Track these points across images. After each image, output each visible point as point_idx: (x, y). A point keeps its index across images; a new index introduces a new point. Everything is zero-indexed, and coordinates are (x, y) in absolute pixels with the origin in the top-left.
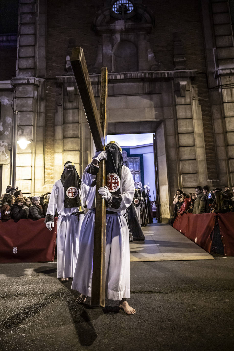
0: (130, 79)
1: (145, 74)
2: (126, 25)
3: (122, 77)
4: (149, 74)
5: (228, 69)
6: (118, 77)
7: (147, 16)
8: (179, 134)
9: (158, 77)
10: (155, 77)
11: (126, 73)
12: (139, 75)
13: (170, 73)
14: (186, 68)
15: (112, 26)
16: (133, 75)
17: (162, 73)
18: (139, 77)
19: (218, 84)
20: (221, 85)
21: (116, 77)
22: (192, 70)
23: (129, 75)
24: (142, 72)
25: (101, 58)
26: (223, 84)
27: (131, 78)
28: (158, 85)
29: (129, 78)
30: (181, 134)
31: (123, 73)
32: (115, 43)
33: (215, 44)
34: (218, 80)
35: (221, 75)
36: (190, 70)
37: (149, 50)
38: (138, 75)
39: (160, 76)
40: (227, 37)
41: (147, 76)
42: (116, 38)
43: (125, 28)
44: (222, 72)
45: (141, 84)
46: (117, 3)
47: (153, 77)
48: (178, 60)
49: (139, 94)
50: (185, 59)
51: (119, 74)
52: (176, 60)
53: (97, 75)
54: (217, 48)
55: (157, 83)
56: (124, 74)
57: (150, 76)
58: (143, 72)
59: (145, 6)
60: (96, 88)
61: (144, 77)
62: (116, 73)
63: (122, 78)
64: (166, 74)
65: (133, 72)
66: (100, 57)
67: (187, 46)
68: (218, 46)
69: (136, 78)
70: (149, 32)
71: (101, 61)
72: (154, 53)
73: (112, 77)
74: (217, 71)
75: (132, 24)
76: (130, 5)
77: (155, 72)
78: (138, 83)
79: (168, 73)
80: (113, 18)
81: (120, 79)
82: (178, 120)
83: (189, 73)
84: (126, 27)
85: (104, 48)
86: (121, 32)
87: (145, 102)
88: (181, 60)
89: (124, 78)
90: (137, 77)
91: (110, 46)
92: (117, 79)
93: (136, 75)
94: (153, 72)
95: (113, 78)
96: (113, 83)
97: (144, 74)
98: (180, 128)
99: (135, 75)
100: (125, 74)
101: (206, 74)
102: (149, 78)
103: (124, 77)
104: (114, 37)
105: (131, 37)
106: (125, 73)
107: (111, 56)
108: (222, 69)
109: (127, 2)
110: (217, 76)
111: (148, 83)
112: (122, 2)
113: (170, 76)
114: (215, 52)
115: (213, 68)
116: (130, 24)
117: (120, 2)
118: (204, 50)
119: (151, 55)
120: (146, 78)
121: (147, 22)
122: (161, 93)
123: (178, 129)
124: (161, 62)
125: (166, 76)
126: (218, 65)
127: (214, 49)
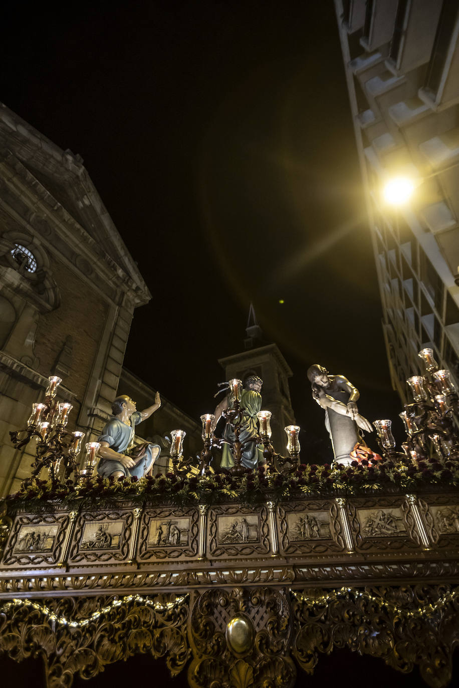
2: (21, 284)
4: (18, 366)
5: (105, 413)
7: (51, 294)
8: (15, 479)
9: (28, 377)
10: (24, 375)
12: (4, 358)
13: (46, 382)
15: (2, 270)
17: (35, 375)
19: (89, 425)
20: (91, 427)
24: (10, 357)
26: (94, 427)
28: (20, 385)
30: (17, 480)
33: (102, 376)
34: (91, 420)
35: (96, 415)
36: (70, 392)
37: (31, 333)
38: (1, 358)
39: (31, 378)
40: (114, 376)
41: (14, 368)
43: (18, 287)
44: (100, 414)
46: (22, 248)
47: (22, 374)
48: (61, 370)
50: (69, 374)
52: (59, 369)
54: (103, 382)
57: (18, 370)
58: (13, 358)
59: (56, 283)
61: (9, 366)
64: (40, 380)
67: (75, 359)
68: (104, 381)
70: (43, 312)
72: (36, 341)
74: (94, 409)
75: (29, 289)
76: (33, 263)
77: (28, 368)
79: (43, 380)
80: (5, 261)
82: (25, 454)
83: (67, 394)
84: (20, 285)
86: (9, 285)
94: (25, 366)
97: (11, 362)
98: (22, 468)
101: (81, 405)
102: (14, 371)
105: (18, 300)
108: (101, 411)
109: (32, 257)
110: (91, 415)
111: (8, 376)
112: (26, 252)
113: (43, 385)
114: (99, 385)
115: (90, 403)
116: (26, 286)
117: (23, 249)
118: (90, 375)
119: (30, 341)
120: (11, 368)
121: (47, 301)
122: (17, 401)
123: (18, 470)
124: (39, 358)
125: (39, 383)
126: (96, 402)
127: (99, 382)
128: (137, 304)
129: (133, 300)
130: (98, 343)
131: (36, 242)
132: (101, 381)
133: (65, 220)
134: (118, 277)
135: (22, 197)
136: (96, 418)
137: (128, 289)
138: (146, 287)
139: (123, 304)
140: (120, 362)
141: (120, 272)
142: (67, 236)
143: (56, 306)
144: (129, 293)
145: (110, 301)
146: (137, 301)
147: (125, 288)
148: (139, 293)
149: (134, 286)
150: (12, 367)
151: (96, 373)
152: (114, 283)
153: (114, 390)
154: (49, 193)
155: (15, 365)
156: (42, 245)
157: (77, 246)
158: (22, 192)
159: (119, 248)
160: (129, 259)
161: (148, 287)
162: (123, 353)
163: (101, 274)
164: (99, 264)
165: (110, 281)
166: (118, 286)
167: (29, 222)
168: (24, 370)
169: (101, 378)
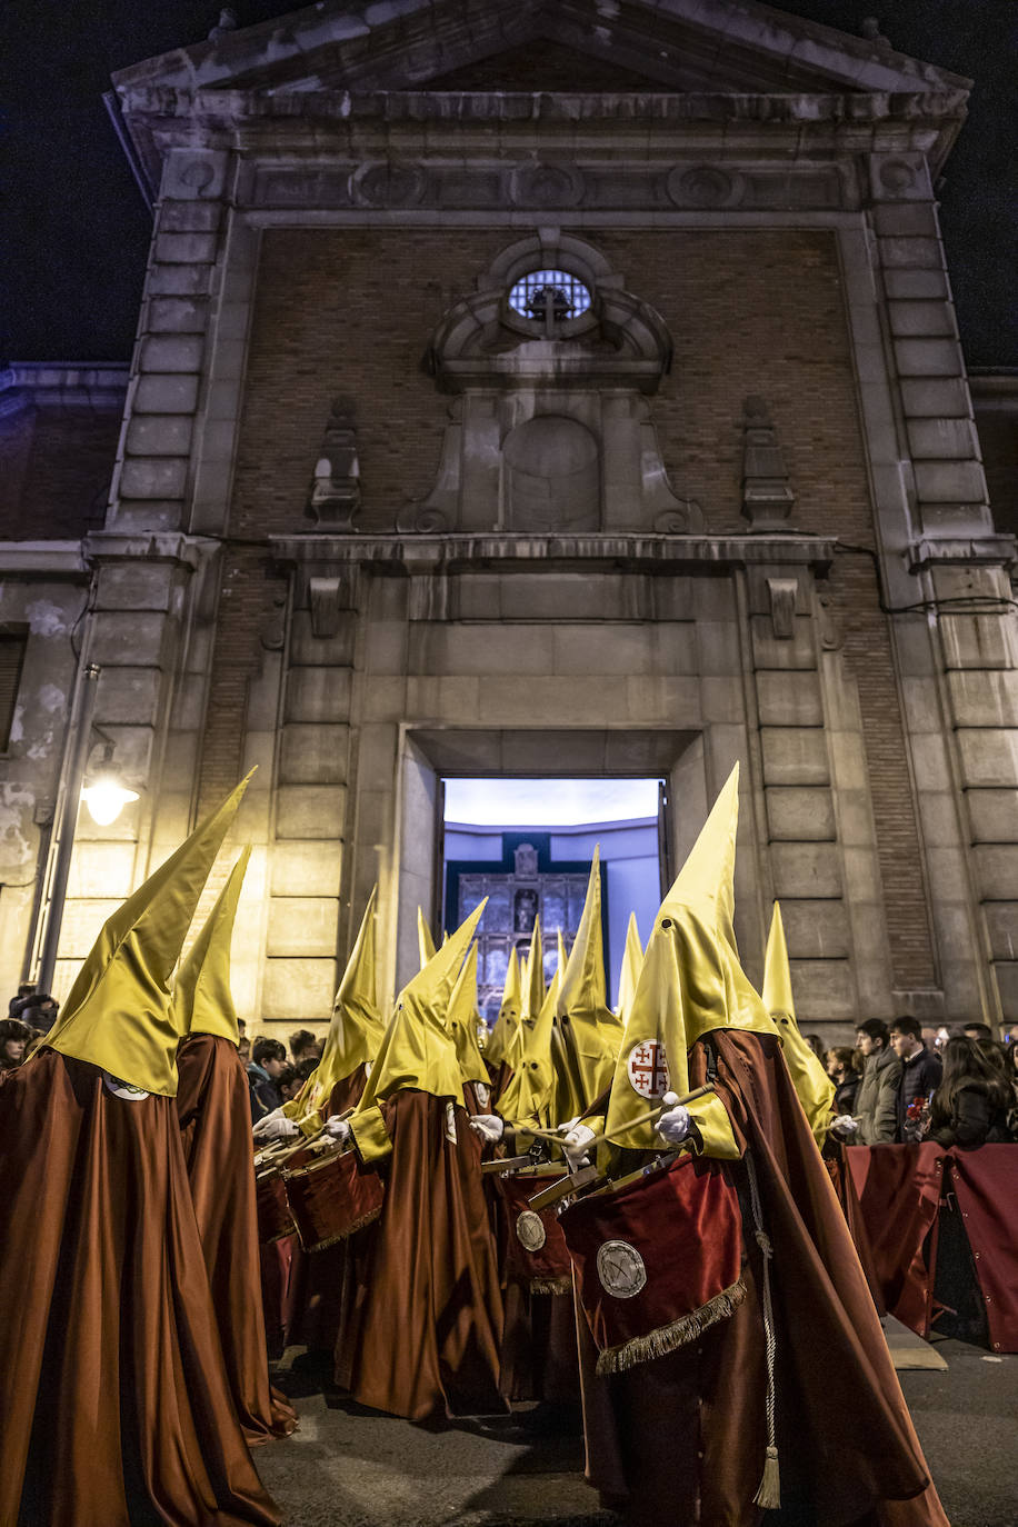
0: (567, 558)
1: (629, 543)
2: (559, 360)
3: (539, 549)
4: (645, 545)
5: (960, 541)
6: (523, 550)
7: (640, 331)
8: (769, 789)
9: (681, 556)
10: (671, 557)
11: (556, 535)
12: (606, 545)
13: (732, 545)
14: (796, 530)
15: (506, 361)
16: (581, 545)
17: (697, 545)
18: (605, 554)
19: (924, 596)
20: (933, 599)
21: (511, 548)
22: (817, 539)
23: (564, 543)
24: (616, 535)
25: (457, 474)
26: (941, 596)
27: (572, 554)
28: (680, 587)
29: (564, 554)
30: (775, 789)
31: (541, 536)
32: (514, 422)
33: (905, 446)
34: (923, 580)
35: (932, 561)
36: (811, 538)
37: (646, 455)
38: (601, 547)
39: (690, 556)
40: (950, 422)
41: (638, 553)
42: (518, 403)
43: (558, 372)
44: (939, 552)
45: (615, 579)
46: (527, 280)
47: (664, 557)
48: (764, 498)
49: (604, 619)
50: (791, 496)
51: (526, 539)
52: (756, 498)
53: (437, 537)
54: (914, 461)
55: (677, 580)
56: (544, 538)
57: (650, 553)
59: (634, 296)
60: (430, 587)
61: (626, 555)
62: (514, 535)
63: (537, 554)
64: (715, 549)
65: (583, 535)
66: (452, 471)
67: (797, 448)
68: (915, 456)
69: (593, 559)
70: (647, 388)
71: (456, 486)
72: (669, 466)
73: (497, 549)
74: (917, 548)
75: (582, 360)
76: (577, 290)
77: (669, 538)
78: (599, 578)
79: (722, 545)
80: (509, 333)
81: (531, 559)
82: (764, 729)
83: (806, 547)
84: (559, 367)
85: (469, 437)
86: (541, 384)
87: (627, 647)
88: (773, 498)
89: (545, 554)
90: (596, 554)
91: (496, 431)
92: (514, 559)
93: (593, 546)
94: (661, 537)
96: (500, 573)
97: (626, 544)
98: (773, 762)
99: (589, 545)
100: (549, 541)
101: (874, 556)
102: (643, 560)
103: (545, 548)
104: (511, 400)
105: (579, 402)
106: (549, 535)
107: (496, 470)
108: (938, 542)
109: (568, 279)
110: (917, 568)
111: (642, 578)
112: (550, 279)
113: (729, 557)
114: (906, 477)
115: (900, 535)
116: (574, 356)
117: (541, 278)
118: (864, 466)
119: (654, 475)
120: (633, 558)
121: (640, 354)
122: (693, 621)
123: (766, 767)
124: (694, 501)
125: (716, 556)
126: (919, 525)
127: (903, 466)
128: (936, 146)
129: (911, 149)
130: (848, 364)
131: (549, 236)
132: (906, 462)
133: (573, 120)
134: (811, 127)
135: (472, 162)
136: (934, 568)
137: (867, 132)
138: (930, 71)
139: (879, 191)
140: (943, 369)
141: (806, 108)
142: (609, 153)
143: (667, 357)
144: (881, 144)
145: (827, 219)
146: (927, 140)
147: (855, 139)
148: (913, 109)
149: (880, 107)
150: (635, 554)
151: (882, 445)
152: (814, 154)
153: (968, 464)
155: (638, 547)
156: (565, 231)
157: (649, 154)
158: (462, 153)
159: (768, 42)
160: (818, 42)
161: (937, 63)
162: (950, 337)
163: (762, 165)
164: (733, 143)
165: (802, 162)
166: (831, 154)
167: (512, 208)
168: (664, 548)
169: (905, 453)
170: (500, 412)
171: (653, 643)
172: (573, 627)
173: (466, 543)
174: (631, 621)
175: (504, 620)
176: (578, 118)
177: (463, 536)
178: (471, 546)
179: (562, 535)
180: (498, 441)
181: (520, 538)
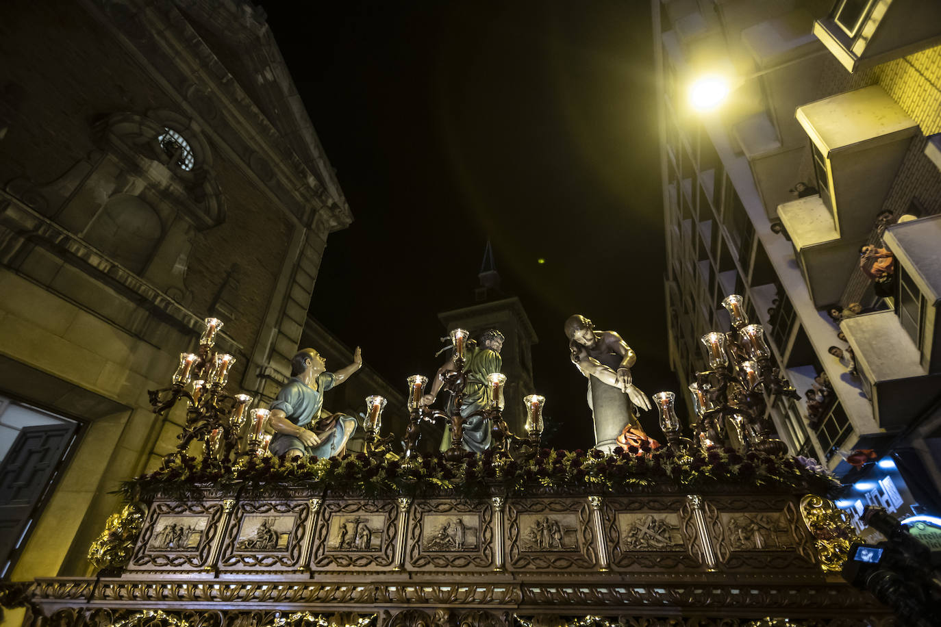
0: (117, 281)
1: (155, 295)
2: (171, 185)
3: (104, 266)
4: (162, 300)
5: (282, 374)
6: (94, 261)
7: (214, 204)
8: (153, 455)
9: (176, 316)
10: (171, 313)
11: (119, 266)
12: (143, 288)
13: (200, 325)
14: (228, 333)
15: (145, 162)
16: (130, 279)
17: (185, 315)
18: (140, 292)
19: (258, 389)
20: (261, 392)
21: (88, 255)
22: (235, 343)
23: (121, 273)
24: (152, 287)
25: (73, 189)
26: (265, 393)
27: (122, 281)
28: (163, 329)
29: (117, 278)
30: (156, 456)
31: (111, 261)
32: (125, 190)
33: (279, 323)
34: (261, 382)
35: (269, 377)
36: (233, 342)
37: (182, 256)
38: (139, 288)
39: (180, 319)
40: (296, 325)
41: (156, 303)
42: (134, 183)
43: (167, 188)
44: (274, 375)
45: (132, 305)
46: (174, 134)
47: (167, 311)
48: (222, 311)
49: (114, 323)
50: (233, 317)
51: (101, 257)
52: (220, 309)
53: (41, 218)
54: (280, 332)
55: (163, 324)
56: (111, 263)
57: (162, 305)
58: (155, 289)
59: (220, 188)
61: (150, 299)
62: (95, 250)
63: (101, 267)
64: (192, 322)
65: (134, 275)
66: (70, 185)
67: (243, 298)
68: (282, 330)
69: (131, 290)
70: (200, 228)
71: (67, 195)
72: (188, 268)
73: (78, 250)
74: (266, 368)
75: (182, 194)
76: (189, 157)
77: (176, 304)
78: (125, 300)
79: (196, 322)
80: (150, 150)
81: (96, 268)
82: (167, 422)
83: (229, 344)
84: (169, 187)
85: (94, 176)
86: (153, 186)
87: (118, 346)
88: (226, 314)
89: (106, 271)
90: (135, 289)
91: (112, 187)
92: (86, 262)
93: (135, 285)
94: (173, 302)
95: (80, 254)
96: (65, 261)
97: (153, 294)
98: (163, 442)
99: (134, 282)
100: (113, 266)
101: (248, 361)
102: (157, 307)
103: (108, 268)
104: (131, 179)
105: (166, 208)
106: (116, 264)
107: (100, 206)
108: (275, 371)
109: (188, 148)
110: (262, 376)
111: (147, 313)
112: (180, 140)
113: (196, 329)
114: (274, 335)
115: (261, 359)
116: (177, 188)
117: (176, 136)
118: (262, 321)
119: (180, 267)
120: (152, 303)
121: (207, 211)
122: (159, 349)
123: (158, 443)
124: (192, 292)
125: (191, 326)
126: (270, 358)
127: (274, 331)
128: (333, 227)
129: (328, 221)
130: (276, 277)
131: (195, 127)
132: (277, 330)
133: (237, 99)
134: (308, 187)
135: (178, 60)
136: (268, 380)
137: (321, 205)
138: (347, 205)
139: (314, 226)
140: (303, 305)
141: (312, 181)
142: (239, 123)
143: (219, 221)
144: (322, 212)
145: (295, 220)
146: (333, 223)
147: (316, 203)
148: (337, 211)
149: (330, 202)
150: (155, 301)
151: (271, 318)
152: (302, 195)
153: (294, 344)
154: (216, 58)
155: (159, 299)
156: (203, 132)
157: (252, 138)
158: (177, 53)
159: (312, 147)
160: (325, 163)
161: (349, 205)
162: (309, 294)
163: (284, 181)
164: (282, 165)
165: (297, 193)
166: (307, 200)
167: (185, 98)
168: (171, 306)
169: (277, 327)
170: (120, 179)
171: (133, 349)
172: (92, 317)
173: (60, 233)
174: (129, 332)
175: (49, 288)
176: (239, 100)
177: (61, 229)
178: (62, 237)
179: (123, 268)
180: (110, 192)
181: (96, 254)
